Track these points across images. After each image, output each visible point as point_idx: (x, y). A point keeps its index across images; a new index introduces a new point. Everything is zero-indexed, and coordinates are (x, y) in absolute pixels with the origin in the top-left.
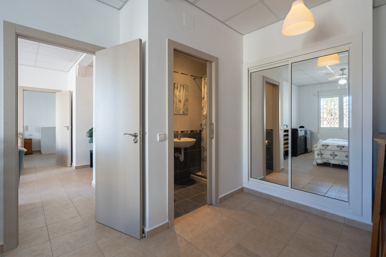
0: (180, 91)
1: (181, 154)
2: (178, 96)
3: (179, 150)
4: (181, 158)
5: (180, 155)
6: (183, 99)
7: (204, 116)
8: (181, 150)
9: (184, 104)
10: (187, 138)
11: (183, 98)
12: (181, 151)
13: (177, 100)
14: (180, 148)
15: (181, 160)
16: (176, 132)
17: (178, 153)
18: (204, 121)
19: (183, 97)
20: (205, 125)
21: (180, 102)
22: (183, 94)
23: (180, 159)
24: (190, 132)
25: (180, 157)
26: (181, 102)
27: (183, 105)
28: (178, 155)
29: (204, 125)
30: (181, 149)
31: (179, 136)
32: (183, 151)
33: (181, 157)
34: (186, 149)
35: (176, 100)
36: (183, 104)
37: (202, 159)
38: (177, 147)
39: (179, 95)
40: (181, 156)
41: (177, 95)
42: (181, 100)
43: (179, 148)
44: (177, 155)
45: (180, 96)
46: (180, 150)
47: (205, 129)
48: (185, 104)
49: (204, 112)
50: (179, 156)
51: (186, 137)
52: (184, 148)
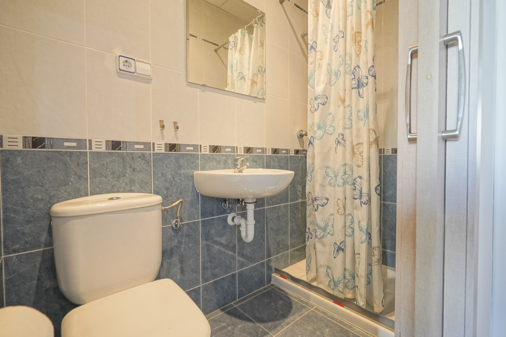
0: (241, 51)
1: (244, 216)
2: (237, 65)
3: (239, 205)
4: (246, 231)
5: (242, 222)
6: (249, 70)
7: (316, 99)
8: (245, 206)
9: (254, 82)
10: (263, 168)
11: (249, 67)
12: (244, 208)
13: (235, 75)
14: (243, 200)
15: (247, 236)
16: (230, 150)
17: (238, 215)
18: (317, 114)
19: (249, 64)
20: (319, 128)
21: (241, 78)
22: (250, 56)
23: (243, 234)
24: (270, 154)
25: (243, 229)
26: (245, 79)
27: (250, 83)
28: (237, 221)
29: (316, 128)
30: (246, 201)
31: (239, 162)
32: (251, 209)
33: (246, 227)
34: (259, 202)
35: (232, 77)
36: (250, 81)
37: (307, 230)
38: (233, 197)
39: (238, 60)
40: (246, 225)
41: (234, 62)
42: (246, 73)
43: (239, 200)
44: (233, 219)
45: (241, 63)
46: (243, 204)
47: (321, 138)
48: (256, 83)
49: (318, 85)
50: (239, 226)
51: (260, 168)
52: (255, 201)
